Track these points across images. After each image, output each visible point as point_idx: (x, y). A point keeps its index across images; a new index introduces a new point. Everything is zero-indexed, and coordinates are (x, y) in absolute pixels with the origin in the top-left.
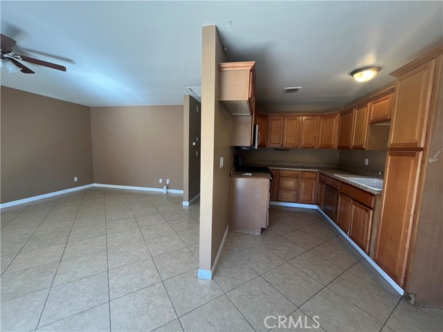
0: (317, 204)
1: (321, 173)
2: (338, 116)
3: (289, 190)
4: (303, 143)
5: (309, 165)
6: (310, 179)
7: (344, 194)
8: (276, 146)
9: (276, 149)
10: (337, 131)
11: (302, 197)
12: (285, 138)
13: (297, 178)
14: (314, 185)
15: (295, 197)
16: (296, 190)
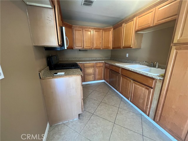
0: (104, 80)
1: (105, 63)
2: (112, 30)
3: (90, 74)
4: (95, 46)
5: (98, 59)
6: (100, 67)
7: (125, 76)
8: (80, 48)
9: (80, 50)
10: (112, 39)
11: (97, 77)
12: (85, 43)
13: (94, 67)
14: (102, 70)
15: (93, 78)
16: (94, 74)
